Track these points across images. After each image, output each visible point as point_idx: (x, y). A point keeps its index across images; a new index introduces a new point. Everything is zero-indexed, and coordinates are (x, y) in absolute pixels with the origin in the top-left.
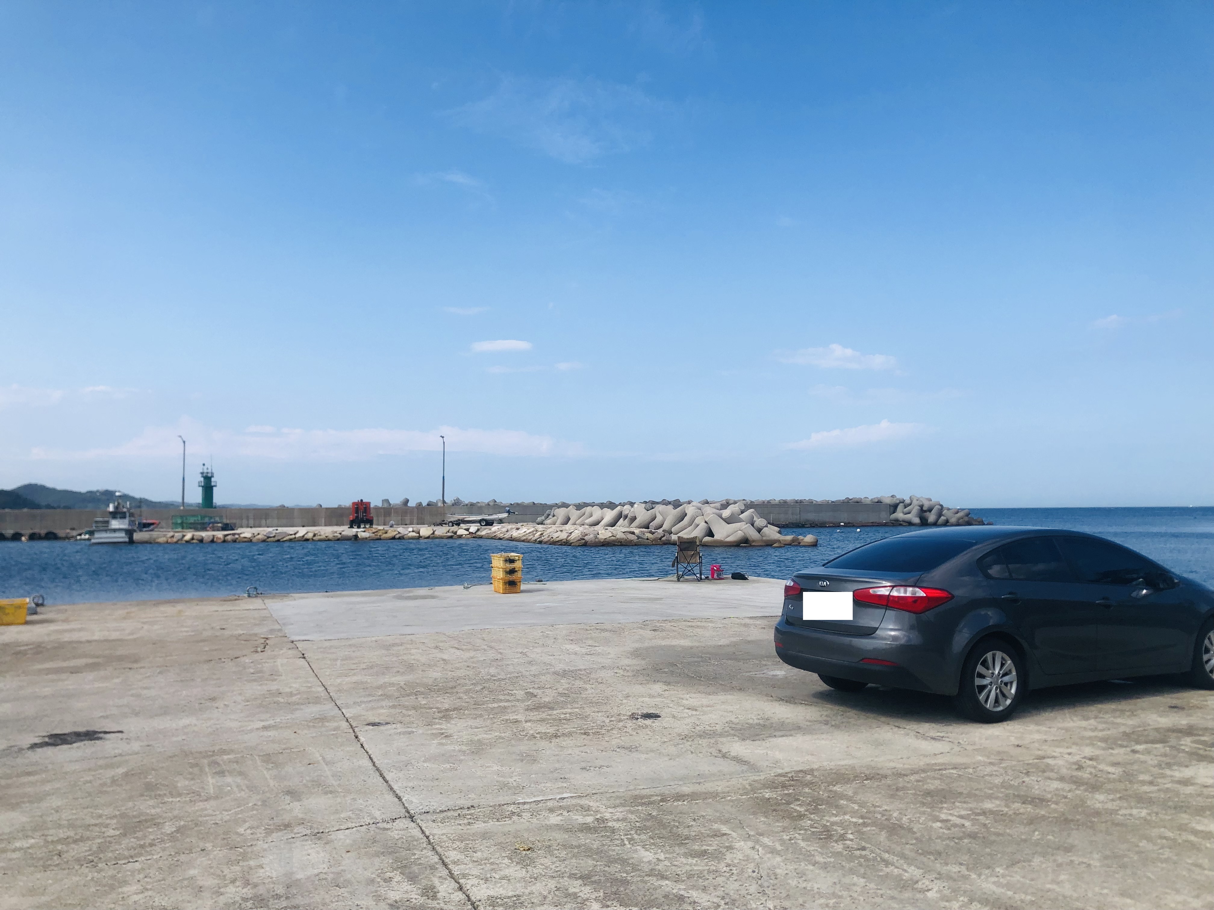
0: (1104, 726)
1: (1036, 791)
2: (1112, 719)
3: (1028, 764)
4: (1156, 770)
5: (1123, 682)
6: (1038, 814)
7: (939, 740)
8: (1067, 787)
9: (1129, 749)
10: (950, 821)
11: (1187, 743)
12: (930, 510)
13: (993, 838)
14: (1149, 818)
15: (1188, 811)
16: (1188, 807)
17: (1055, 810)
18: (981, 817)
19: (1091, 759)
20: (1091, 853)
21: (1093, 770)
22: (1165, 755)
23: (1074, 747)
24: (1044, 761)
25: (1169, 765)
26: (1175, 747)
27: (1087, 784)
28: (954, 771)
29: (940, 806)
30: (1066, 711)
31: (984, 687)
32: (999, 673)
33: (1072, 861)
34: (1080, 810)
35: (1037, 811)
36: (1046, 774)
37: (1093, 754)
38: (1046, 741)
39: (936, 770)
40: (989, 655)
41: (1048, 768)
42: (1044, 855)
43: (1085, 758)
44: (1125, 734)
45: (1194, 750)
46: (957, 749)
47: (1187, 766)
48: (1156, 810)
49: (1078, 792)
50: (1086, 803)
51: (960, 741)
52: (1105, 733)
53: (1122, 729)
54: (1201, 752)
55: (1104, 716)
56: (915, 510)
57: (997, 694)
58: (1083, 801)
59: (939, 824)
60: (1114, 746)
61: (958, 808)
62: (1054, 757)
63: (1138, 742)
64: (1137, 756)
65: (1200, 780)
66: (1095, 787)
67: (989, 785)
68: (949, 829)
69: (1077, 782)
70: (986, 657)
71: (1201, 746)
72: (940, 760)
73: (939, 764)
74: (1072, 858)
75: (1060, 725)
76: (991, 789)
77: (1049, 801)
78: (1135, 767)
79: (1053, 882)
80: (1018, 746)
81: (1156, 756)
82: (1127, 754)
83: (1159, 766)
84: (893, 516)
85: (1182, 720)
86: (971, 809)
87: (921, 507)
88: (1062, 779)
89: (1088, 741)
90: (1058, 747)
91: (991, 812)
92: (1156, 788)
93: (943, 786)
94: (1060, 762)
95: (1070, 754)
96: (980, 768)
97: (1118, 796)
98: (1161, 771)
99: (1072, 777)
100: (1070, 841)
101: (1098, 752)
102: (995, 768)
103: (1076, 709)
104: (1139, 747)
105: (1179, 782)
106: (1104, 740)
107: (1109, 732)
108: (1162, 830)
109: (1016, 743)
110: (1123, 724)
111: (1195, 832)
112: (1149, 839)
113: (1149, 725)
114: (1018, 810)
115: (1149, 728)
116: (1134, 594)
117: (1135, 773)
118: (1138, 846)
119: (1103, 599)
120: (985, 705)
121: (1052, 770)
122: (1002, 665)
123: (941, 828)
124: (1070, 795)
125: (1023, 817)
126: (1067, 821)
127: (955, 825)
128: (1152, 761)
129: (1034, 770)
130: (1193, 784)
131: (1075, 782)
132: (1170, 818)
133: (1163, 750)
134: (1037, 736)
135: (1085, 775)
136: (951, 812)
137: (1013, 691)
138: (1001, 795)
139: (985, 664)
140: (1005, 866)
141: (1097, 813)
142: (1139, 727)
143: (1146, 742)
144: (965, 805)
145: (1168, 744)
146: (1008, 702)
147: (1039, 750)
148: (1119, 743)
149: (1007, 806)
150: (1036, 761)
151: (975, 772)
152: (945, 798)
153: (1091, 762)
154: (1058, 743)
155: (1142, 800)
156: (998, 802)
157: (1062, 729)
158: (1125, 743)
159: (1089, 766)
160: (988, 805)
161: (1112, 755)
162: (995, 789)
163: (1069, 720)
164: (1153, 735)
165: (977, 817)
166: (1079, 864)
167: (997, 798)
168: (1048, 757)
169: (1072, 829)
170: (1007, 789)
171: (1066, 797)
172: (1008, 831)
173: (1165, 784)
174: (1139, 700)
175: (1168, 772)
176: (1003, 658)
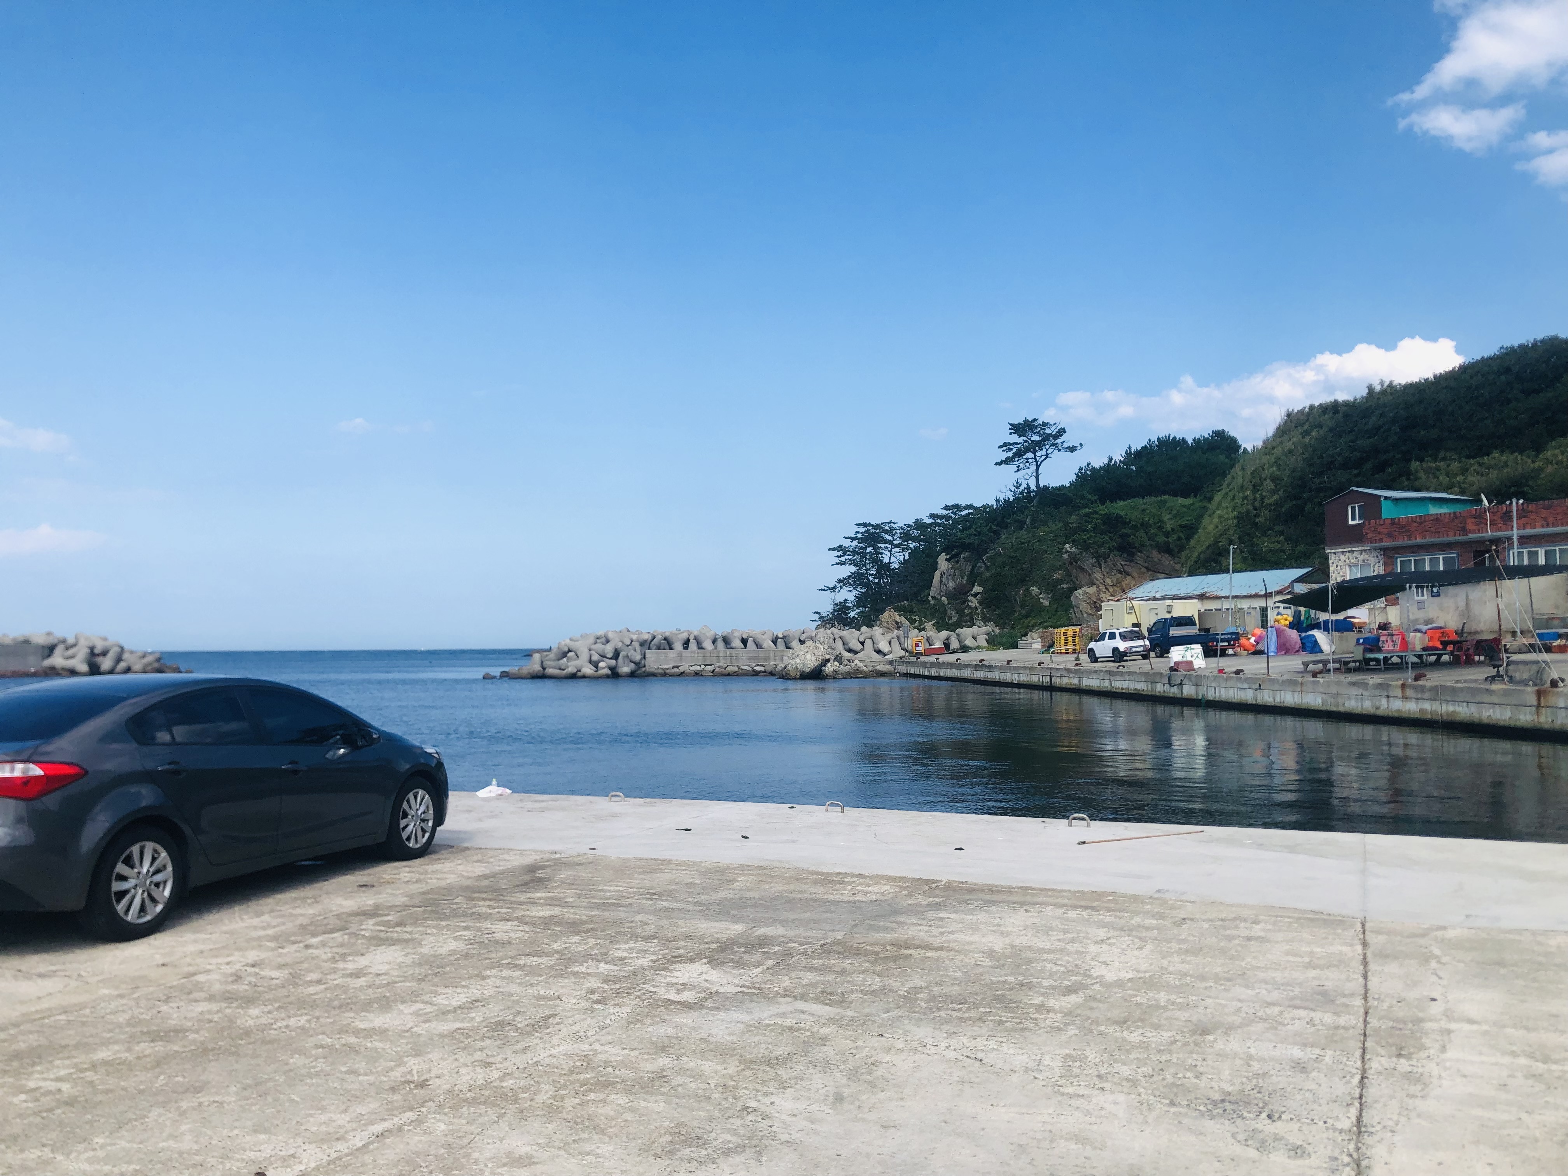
0: (279, 920)
1: (174, 1021)
2: (291, 911)
3: (171, 987)
4: (327, 966)
5: (310, 863)
6: (170, 1050)
7: (49, 976)
8: (214, 1007)
9: (301, 945)
10: (40, 1088)
11: (370, 926)
12: (104, 653)
13: (100, 1097)
14: (307, 1025)
15: (354, 1007)
16: (354, 1004)
17: (194, 1041)
18: (88, 1073)
19: (253, 966)
20: (228, 1086)
21: (253, 979)
22: (342, 945)
23: (236, 953)
24: (192, 978)
25: (344, 956)
26: (354, 933)
27: (242, 998)
28: (63, 1017)
29: (30, 1069)
30: (237, 908)
31: (124, 893)
32: (148, 871)
33: (200, 1104)
34: (225, 1034)
35: (169, 1048)
36: (192, 996)
37: (257, 958)
38: (202, 952)
39: (35, 1020)
40: (135, 849)
41: (199, 987)
42: (164, 1105)
43: (247, 965)
44: (303, 927)
45: (375, 934)
46: (73, 984)
47: (362, 955)
48: (317, 1014)
49: (229, 1011)
50: (236, 1023)
51: (83, 973)
52: (277, 929)
53: (301, 920)
54: (383, 935)
55: (282, 908)
56: (82, 653)
57: (143, 901)
58: (231, 1021)
59: (23, 1097)
60: (285, 944)
61: (58, 1067)
62: (208, 971)
63: (314, 935)
64: (310, 951)
65: (374, 970)
66: (249, 1001)
67: (110, 1027)
68: (37, 1100)
69: (229, 998)
70: (131, 853)
71: (383, 928)
72: (45, 1005)
73: (42, 1011)
74: (201, 1100)
75: (224, 928)
76: (110, 1031)
77: (187, 1031)
78: (305, 965)
79: (171, 1137)
80: (163, 965)
81: (332, 947)
82: (299, 951)
83: (333, 960)
84: (47, 663)
85: (368, 900)
86: (76, 1065)
87: (92, 648)
88: (211, 998)
89: (255, 943)
90: (216, 956)
91: (105, 1063)
92: (324, 986)
93: (43, 1041)
94: (214, 976)
95: (228, 964)
96: (102, 1005)
97: (276, 1005)
98: (333, 965)
99: (224, 993)
100: (203, 1078)
101: (264, 955)
102: (124, 1001)
103: (249, 904)
104: (314, 941)
105: (351, 975)
106: (275, 938)
107: (283, 928)
108: (320, 1037)
109: (161, 962)
110: (302, 915)
111: (357, 1032)
112: (302, 1052)
113: (331, 911)
114: (143, 1052)
115: (331, 914)
116: (329, 755)
117: (303, 973)
118: (287, 1064)
119: (290, 763)
120: (124, 918)
121: (201, 990)
122: (154, 859)
123: (25, 1101)
124: (216, 1018)
125: (148, 1059)
126: (205, 1051)
127: (49, 1093)
128: (324, 954)
129: (177, 994)
130: (365, 975)
131: (227, 999)
132: (331, 1020)
133: (340, 940)
134: (191, 948)
135: (242, 988)
136: (45, 1076)
137: (167, 893)
138: (123, 1037)
139: (129, 862)
140: (107, 1133)
141: (247, 1033)
142: (320, 915)
143: (324, 933)
144: (67, 1062)
145: (347, 931)
146: (159, 908)
147: (190, 965)
148: (293, 938)
149: (129, 1050)
150: (183, 981)
151: (92, 1012)
152: (40, 1057)
153: (253, 969)
154: (215, 952)
155: (305, 1004)
156: (116, 1047)
157: (226, 933)
158: (299, 938)
159: (250, 975)
160: (103, 1054)
161: (281, 955)
162: (117, 1030)
163: (238, 919)
164: (333, 922)
165: (81, 1075)
166: (209, 1105)
167: (116, 1042)
168: (200, 973)
169: (210, 1061)
170: (134, 1027)
171: (210, 1021)
172: (122, 1083)
173: (335, 980)
174: (326, 883)
175: (341, 965)
176: (155, 851)
